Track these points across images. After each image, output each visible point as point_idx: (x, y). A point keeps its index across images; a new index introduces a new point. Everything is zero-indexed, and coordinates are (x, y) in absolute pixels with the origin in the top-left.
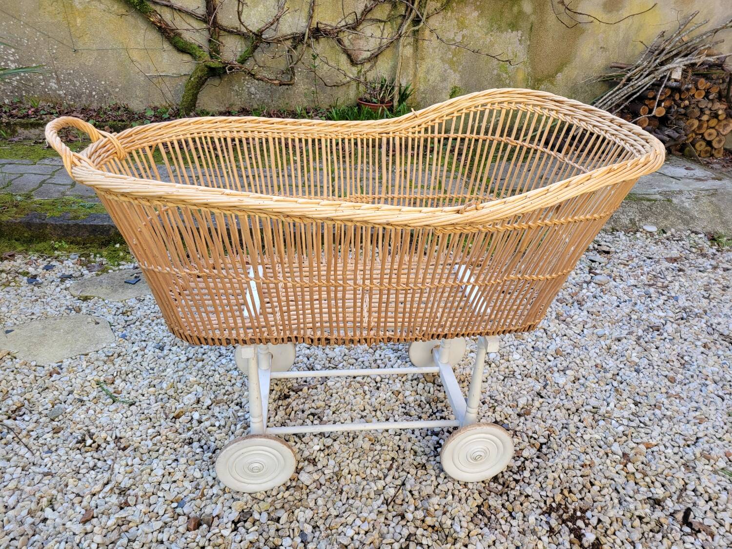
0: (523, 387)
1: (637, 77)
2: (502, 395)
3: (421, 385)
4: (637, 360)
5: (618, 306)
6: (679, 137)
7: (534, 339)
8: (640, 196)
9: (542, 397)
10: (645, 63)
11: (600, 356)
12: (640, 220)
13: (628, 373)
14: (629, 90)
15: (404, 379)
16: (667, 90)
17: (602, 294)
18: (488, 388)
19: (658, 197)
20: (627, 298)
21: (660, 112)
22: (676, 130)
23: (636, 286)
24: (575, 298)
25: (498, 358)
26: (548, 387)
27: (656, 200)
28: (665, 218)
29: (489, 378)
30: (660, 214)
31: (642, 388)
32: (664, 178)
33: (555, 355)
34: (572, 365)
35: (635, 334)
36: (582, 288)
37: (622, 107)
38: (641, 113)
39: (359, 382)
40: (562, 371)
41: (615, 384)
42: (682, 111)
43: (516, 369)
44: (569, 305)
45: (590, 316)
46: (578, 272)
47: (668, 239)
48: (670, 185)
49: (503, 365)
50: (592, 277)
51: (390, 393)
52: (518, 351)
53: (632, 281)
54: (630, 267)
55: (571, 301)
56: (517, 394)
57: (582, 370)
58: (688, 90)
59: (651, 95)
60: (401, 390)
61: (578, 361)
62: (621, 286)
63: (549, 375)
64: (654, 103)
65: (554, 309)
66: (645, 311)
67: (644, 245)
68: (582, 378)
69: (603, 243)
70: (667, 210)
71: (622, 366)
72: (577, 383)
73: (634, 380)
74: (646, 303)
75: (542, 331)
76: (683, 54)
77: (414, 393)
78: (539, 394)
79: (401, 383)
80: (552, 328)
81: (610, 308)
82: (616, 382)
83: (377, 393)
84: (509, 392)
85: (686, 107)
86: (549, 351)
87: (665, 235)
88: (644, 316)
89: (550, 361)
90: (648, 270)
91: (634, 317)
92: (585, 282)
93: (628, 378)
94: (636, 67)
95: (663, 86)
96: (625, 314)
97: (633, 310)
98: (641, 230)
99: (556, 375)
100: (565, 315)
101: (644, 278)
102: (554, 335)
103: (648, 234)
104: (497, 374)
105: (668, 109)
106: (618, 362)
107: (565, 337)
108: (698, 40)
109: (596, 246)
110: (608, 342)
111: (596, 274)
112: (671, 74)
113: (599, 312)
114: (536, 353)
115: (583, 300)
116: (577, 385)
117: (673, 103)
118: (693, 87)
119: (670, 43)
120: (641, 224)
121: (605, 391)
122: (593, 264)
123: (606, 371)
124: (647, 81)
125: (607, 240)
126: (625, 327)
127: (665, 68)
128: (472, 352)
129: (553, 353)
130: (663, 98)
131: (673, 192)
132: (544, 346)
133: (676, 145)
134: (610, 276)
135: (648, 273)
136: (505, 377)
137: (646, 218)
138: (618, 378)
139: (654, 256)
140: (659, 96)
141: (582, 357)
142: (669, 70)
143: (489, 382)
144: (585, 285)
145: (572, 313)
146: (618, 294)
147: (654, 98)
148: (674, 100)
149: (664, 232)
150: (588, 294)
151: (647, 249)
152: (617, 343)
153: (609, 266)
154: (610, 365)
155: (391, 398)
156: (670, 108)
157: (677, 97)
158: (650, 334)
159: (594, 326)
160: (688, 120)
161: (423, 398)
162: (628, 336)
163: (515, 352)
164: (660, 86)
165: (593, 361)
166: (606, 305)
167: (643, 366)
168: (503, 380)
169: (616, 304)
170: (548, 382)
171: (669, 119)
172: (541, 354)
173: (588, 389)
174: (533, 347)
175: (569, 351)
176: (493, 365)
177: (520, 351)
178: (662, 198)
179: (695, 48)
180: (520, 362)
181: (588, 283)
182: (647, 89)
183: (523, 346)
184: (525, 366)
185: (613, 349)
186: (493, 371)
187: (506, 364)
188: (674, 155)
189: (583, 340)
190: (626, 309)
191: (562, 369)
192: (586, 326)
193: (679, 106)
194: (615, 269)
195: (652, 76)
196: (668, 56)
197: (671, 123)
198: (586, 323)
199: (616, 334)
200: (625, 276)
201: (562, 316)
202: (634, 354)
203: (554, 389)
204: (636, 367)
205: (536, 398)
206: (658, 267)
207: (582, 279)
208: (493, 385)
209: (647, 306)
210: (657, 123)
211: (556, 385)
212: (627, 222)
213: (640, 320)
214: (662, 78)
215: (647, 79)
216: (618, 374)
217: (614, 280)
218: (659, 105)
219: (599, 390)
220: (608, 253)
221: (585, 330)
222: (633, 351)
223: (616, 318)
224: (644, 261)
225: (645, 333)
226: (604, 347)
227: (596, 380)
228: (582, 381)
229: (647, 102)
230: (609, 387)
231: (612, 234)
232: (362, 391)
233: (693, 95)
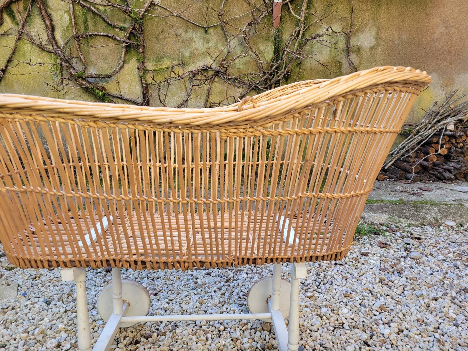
0: (351, 337)
1: (423, 130)
2: (331, 343)
3: (258, 333)
4: (455, 316)
5: (432, 274)
6: (461, 167)
7: (361, 298)
8: (438, 202)
9: (369, 346)
10: (427, 121)
11: (420, 312)
12: (441, 218)
13: (447, 327)
14: (419, 138)
15: (244, 329)
16: (446, 137)
17: (417, 265)
18: (319, 337)
19: (453, 202)
20: (438, 269)
21: (444, 152)
22: (458, 163)
23: (445, 260)
24: (395, 268)
25: (329, 312)
26: (374, 337)
27: (451, 205)
28: (461, 216)
29: (320, 328)
30: (456, 214)
31: (462, 339)
32: (455, 192)
33: (380, 311)
34: (396, 318)
35: (449, 295)
36: (400, 262)
37: (416, 149)
38: (430, 152)
39: (204, 331)
40: (387, 324)
41: (437, 336)
42: (460, 150)
43: (345, 321)
44: (390, 273)
45: (408, 280)
46: (396, 250)
47: (465, 231)
48: (460, 196)
49: (333, 318)
50: (408, 254)
51: (229, 340)
52: (347, 307)
53: (441, 257)
54: (438, 248)
55: (391, 270)
56: (346, 342)
57: (405, 323)
58: (460, 136)
59: (435, 140)
60: (240, 338)
61: (401, 316)
62: (433, 261)
63: (375, 327)
64: (438, 146)
65: (378, 276)
66: (455, 278)
67: (447, 235)
68: (405, 330)
69: (414, 233)
70: (461, 211)
71: (441, 321)
72: (401, 334)
73: (454, 332)
74: (455, 272)
75: (369, 292)
76: (452, 115)
77: (251, 340)
78: (366, 343)
79: (241, 332)
80: (376, 290)
81: (425, 276)
82: (437, 334)
83: (217, 340)
84: (338, 341)
85: (461, 148)
86: (374, 307)
87: (462, 228)
88: (456, 282)
89: (375, 315)
90: (453, 250)
91: (447, 282)
92: (402, 257)
93: (448, 331)
94: (421, 124)
95: (442, 134)
96: (438, 280)
97: (445, 277)
98: (443, 225)
99: (381, 326)
100: (387, 280)
101: (451, 255)
102: (379, 295)
103: (449, 228)
104: (328, 325)
105: (449, 149)
106: (438, 318)
107: (388, 297)
108: (461, 106)
109: (409, 235)
110: (427, 301)
111: (410, 252)
112: (446, 126)
113: (416, 278)
114: (363, 309)
115: (402, 270)
116: (401, 336)
117: (452, 146)
118: (464, 135)
119: (442, 109)
120: (443, 221)
121: (428, 342)
122: (408, 246)
123: (427, 324)
124: (431, 132)
125: (417, 231)
126: (440, 290)
127: (441, 123)
128: (306, 307)
129: (378, 309)
130: (444, 142)
131: (463, 200)
132: (370, 303)
133: (460, 173)
134: (423, 254)
135: (454, 252)
136: (335, 328)
137: (446, 217)
138: (439, 331)
139: (457, 241)
140: (441, 141)
141: (404, 312)
142: (444, 124)
143: (320, 332)
144: (402, 259)
145: (393, 279)
146: (431, 266)
147: (437, 143)
148: (452, 143)
149: (462, 226)
150: (405, 266)
151: (450, 237)
152: (434, 302)
153: (421, 247)
154: (430, 320)
155: (230, 345)
156: (450, 148)
157: (454, 141)
158: (463, 295)
159: (413, 289)
160: (465, 156)
161: (258, 345)
162: (444, 297)
163: (344, 307)
164: (440, 135)
165: (414, 316)
166: (421, 274)
167: (461, 321)
168: (333, 331)
169: (430, 272)
170: (374, 332)
171: (451, 156)
172: (367, 310)
173: (412, 339)
174: (360, 304)
175: (392, 307)
176: (324, 317)
177: (348, 307)
178: (455, 203)
179: (460, 111)
180: (348, 315)
181: (405, 258)
182: (431, 137)
183: (351, 303)
184: (353, 319)
185: (431, 306)
186: (324, 323)
187: (336, 317)
188: (459, 180)
189: (404, 299)
190: (439, 276)
191: (386, 322)
192: (406, 289)
193: (456, 147)
194: (426, 249)
195: (433, 128)
196: (442, 117)
197: (453, 159)
198: (406, 286)
199: (433, 295)
200: (435, 254)
201: (384, 280)
202: (451, 311)
203: (380, 338)
204: (455, 322)
205: (362, 347)
206: (461, 248)
207: (399, 255)
208: (323, 334)
209: (457, 274)
210: (443, 159)
211: (381, 335)
212: (432, 219)
213: (451, 284)
214: (440, 130)
215: (430, 130)
216: (439, 328)
217: (426, 256)
218: (442, 147)
219: (422, 340)
220: (419, 239)
221: (405, 292)
222: (450, 308)
223: (431, 283)
224: (449, 244)
225: (458, 294)
226: (423, 304)
227: (419, 332)
228: (406, 332)
229: (433, 145)
230: (431, 339)
231: (421, 227)
232: (205, 338)
233: (465, 140)
